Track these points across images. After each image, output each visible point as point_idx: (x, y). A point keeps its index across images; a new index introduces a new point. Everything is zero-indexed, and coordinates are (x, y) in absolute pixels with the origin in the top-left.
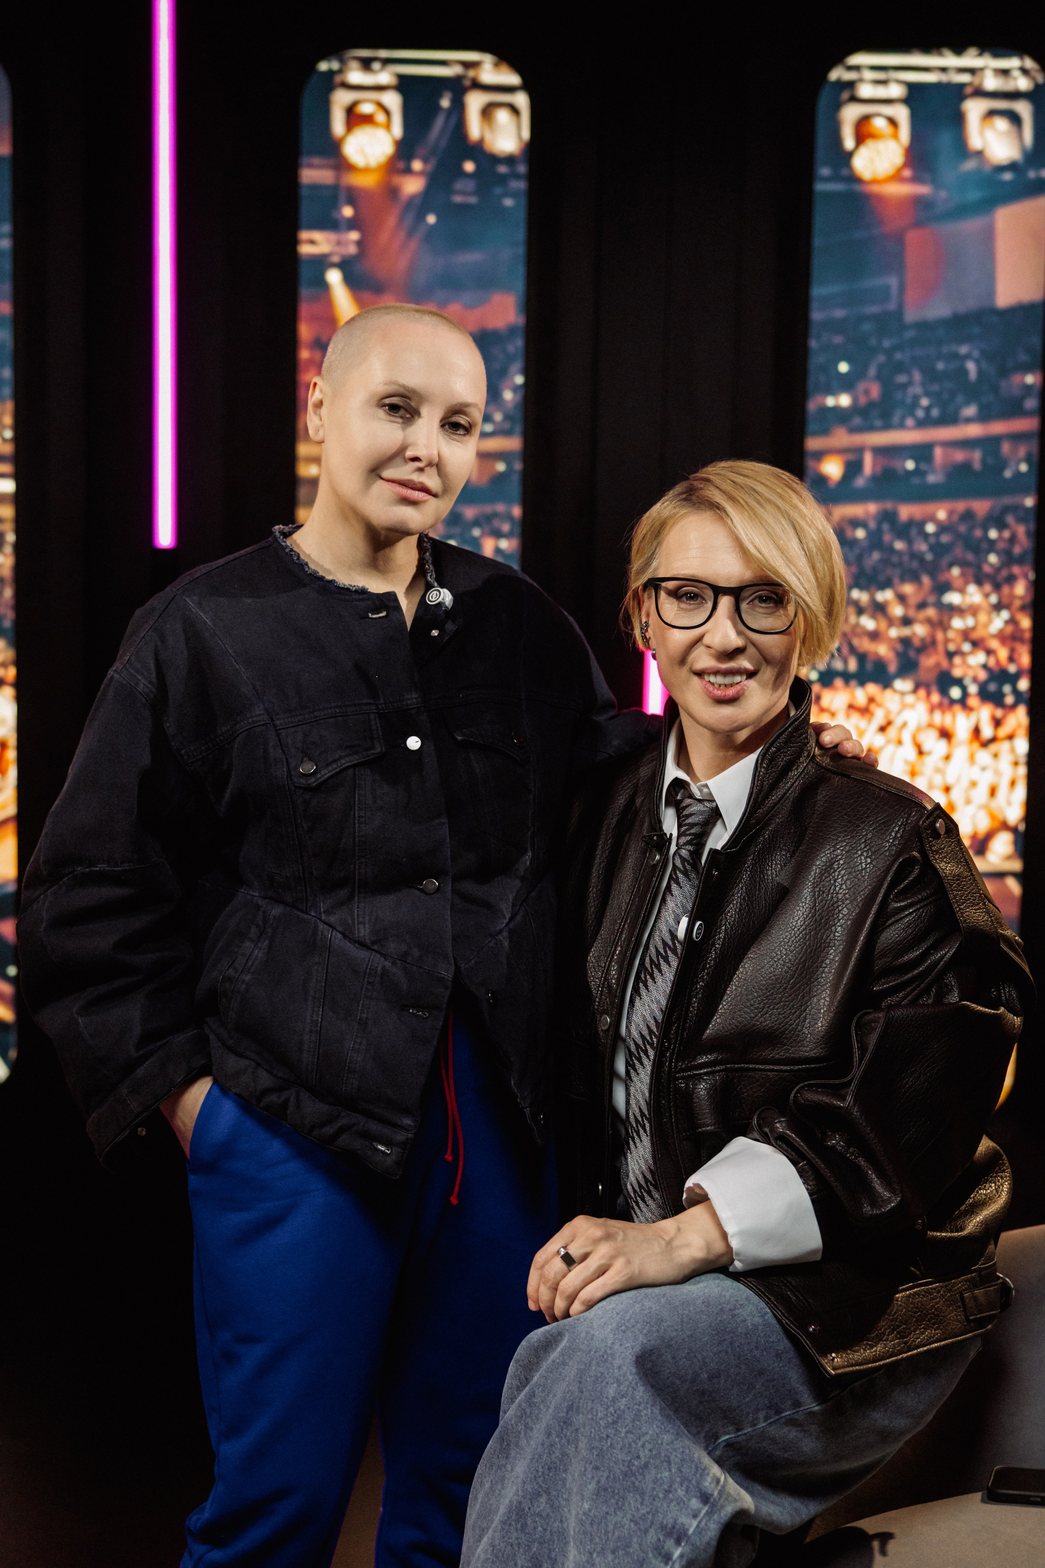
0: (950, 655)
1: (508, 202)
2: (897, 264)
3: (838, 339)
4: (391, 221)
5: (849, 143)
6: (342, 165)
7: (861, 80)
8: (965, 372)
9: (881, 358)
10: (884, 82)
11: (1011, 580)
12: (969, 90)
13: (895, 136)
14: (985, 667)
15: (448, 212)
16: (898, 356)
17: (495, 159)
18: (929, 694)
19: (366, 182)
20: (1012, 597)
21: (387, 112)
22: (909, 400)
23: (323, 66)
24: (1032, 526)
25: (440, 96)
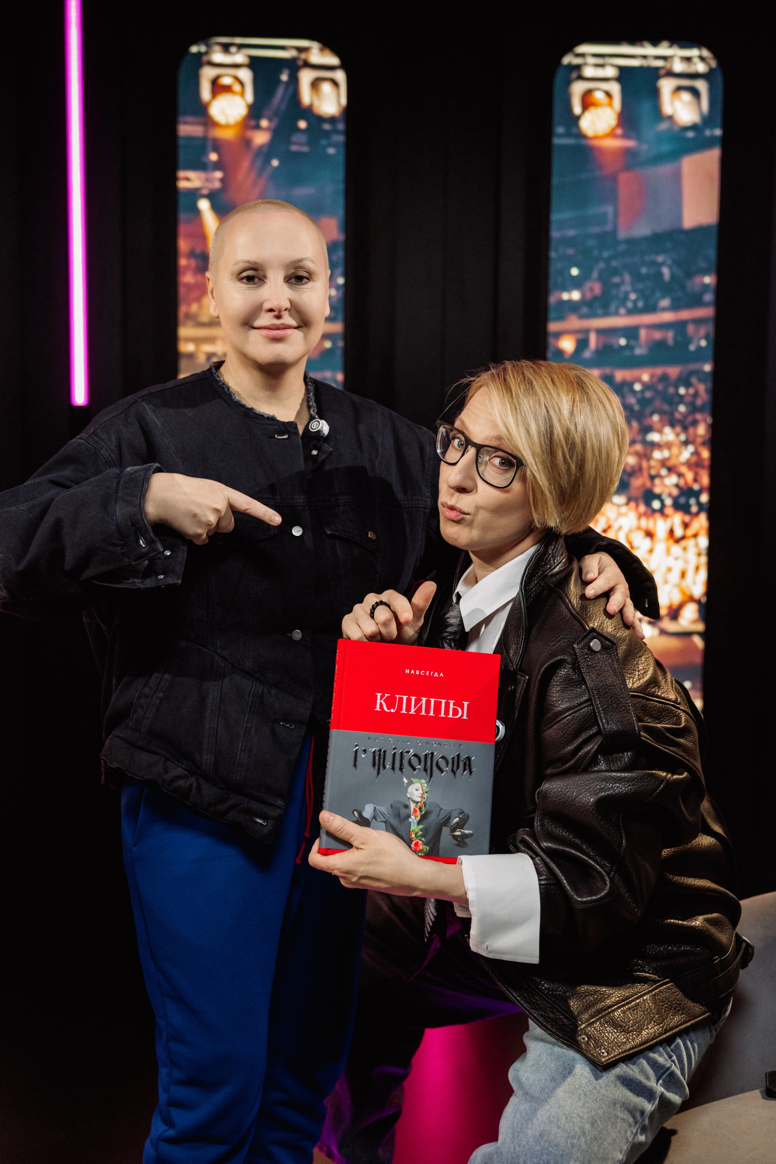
0: (652, 478)
1: (331, 151)
2: (612, 197)
3: (570, 252)
4: (246, 164)
5: (577, 109)
6: (209, 122)
7: (586, 64)
8: (660, 275)
9: (602, 265)
10: (602, 66)
11: (695, 423)
12: (662, 72)
13: (610, 105)
14: (677, 486)
15: (288, 157)
16: (614, 263)
17: (321, 119)
18: (637, 506)
19: (227, 135)
20: (696, 436)
21: (242, 84)
22: (622, 295)
23: (194, 49)
24: (710, 385)
25: (280, 72)
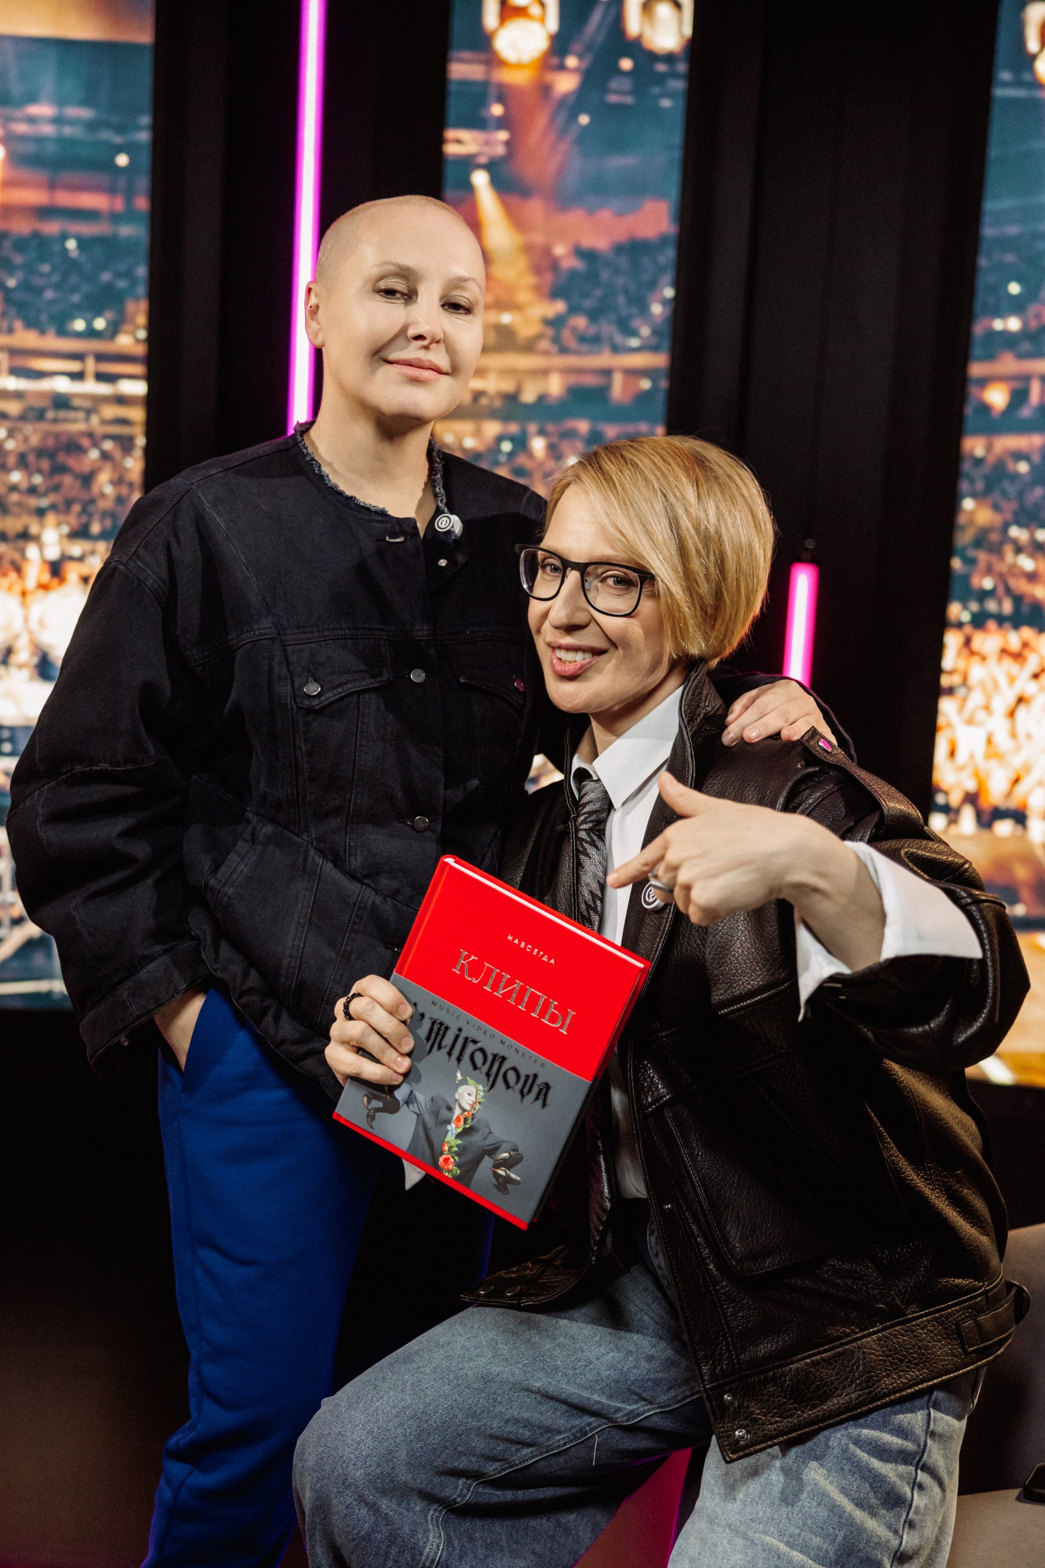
1: (666, 103)
3: (1010, 258)
4: (541, 121)
5: (1033, 47)
6: (493, 60)
15: (603, 112)
17: (653, 57)
19: (517, 78)
21: (542, 5)
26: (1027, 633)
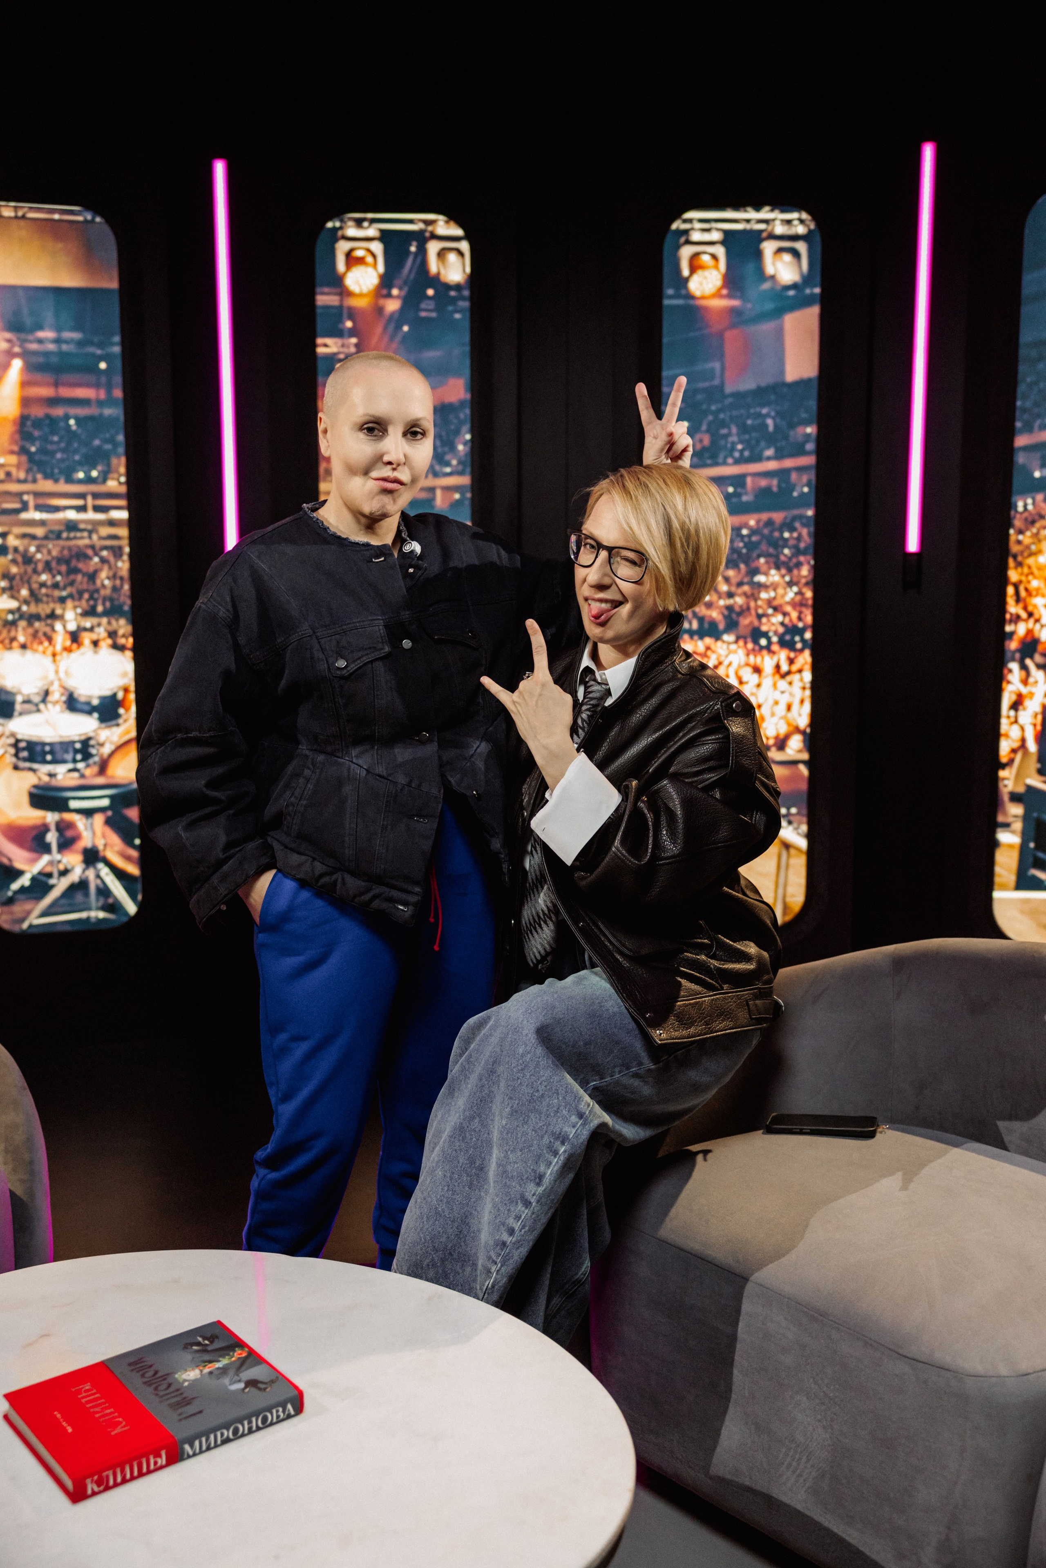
0: (759, 617)
1: (457, 316)
2: (720, 355)
4: (379, 330)
5: (686, 272)
6: (345, 292)
7: (692, 229)
8: (766, 426)
9: (710, 418)
10: (708, 230)
11: (799, 565)
12: (764, 235)
13: (716, 267)
14: (782, 624)
15: (418, 323)
16: (722, 416)
17: (448, 287)
18: (746, 643)
19: (360, 303)
20: (800, 577)
21: (374, 256)
22: (729, 446)
23: (330, 225)
24: (812, 529)
25: (409, 244)
26: (708, 641)
